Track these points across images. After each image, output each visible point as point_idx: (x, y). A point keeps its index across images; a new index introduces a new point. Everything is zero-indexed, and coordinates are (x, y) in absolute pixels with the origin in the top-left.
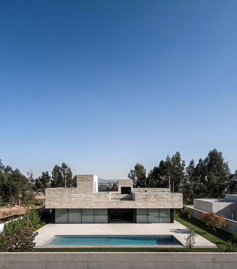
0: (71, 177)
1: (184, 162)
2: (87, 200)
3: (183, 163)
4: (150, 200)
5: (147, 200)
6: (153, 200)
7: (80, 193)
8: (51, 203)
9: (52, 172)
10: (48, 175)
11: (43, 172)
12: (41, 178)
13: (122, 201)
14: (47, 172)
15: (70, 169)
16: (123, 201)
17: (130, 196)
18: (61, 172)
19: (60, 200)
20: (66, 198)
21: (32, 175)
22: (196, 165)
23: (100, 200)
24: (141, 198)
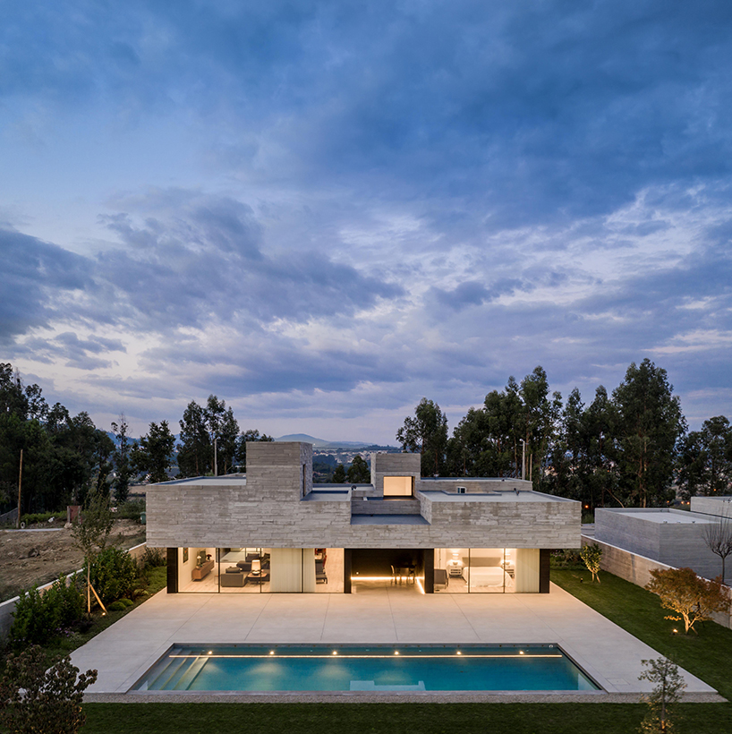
0: (235, 438)
1: (558, 396)
2: (280, 520)
3: (555, 399)
4: (478, 523)
5: (469, 523)
6: (489, 523)
7: (257, 499)
8: (166, 530)
9: (181, 421)
10: (167, 430)
11: (153, 425)
12: (147, 440)
13: (390, 526)
14: (164, 425)
15: (230, 414)
16: (394, 526)
17: (412, 505)
18: (206, 423)
19: (192, 523)
20: (212, 515)
21: (124, 430)
22: (588, 405)
23: (321, 522)
24: (450, 518)
